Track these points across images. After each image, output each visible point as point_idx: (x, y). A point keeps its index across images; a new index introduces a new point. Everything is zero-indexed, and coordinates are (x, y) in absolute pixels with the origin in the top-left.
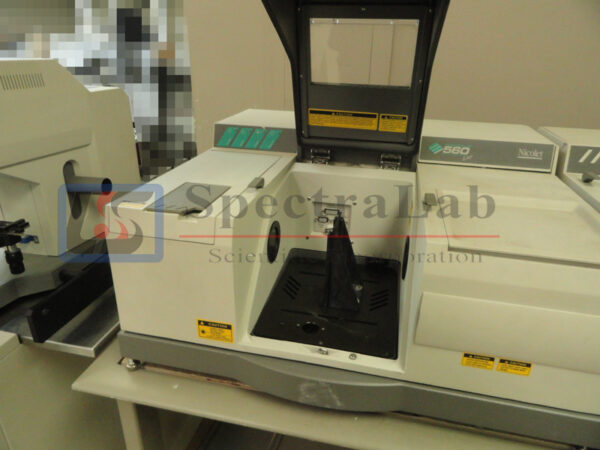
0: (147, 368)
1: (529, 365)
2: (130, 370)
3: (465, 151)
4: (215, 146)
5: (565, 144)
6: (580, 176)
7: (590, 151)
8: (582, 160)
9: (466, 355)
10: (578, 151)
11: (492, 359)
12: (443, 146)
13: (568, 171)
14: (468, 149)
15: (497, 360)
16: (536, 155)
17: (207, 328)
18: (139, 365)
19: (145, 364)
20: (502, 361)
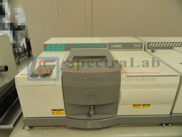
0: (34, 128)
1: (150, 105)
2: (28, 130)
3: (120, 46)
4: (44, 51)
5: (145, 42)
6: (151, 50)
7: (152, 43)
8: (150, 46)
9: (134, 105)
10: (149, 43)
11: (140, 105)
12: (114, 45)
13: (147, 49)
14: (121, 45)
15: (142, 105)
16: (139, 46)
17: (55, 112)
18: (31, 127)
19: (33, 127)
20: (143, 105)
